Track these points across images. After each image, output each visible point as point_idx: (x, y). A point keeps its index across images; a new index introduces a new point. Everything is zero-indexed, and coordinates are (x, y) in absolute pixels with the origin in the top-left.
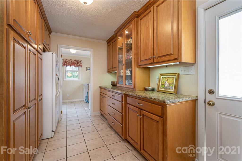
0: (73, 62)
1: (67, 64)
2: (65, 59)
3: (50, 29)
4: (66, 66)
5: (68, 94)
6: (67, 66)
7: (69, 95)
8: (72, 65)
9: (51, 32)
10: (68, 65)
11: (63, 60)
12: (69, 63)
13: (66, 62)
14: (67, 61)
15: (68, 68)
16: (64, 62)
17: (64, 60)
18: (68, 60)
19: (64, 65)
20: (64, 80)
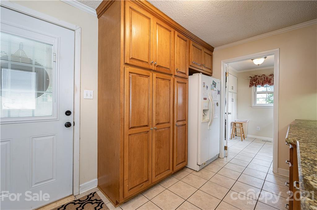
0: (267, 78)
1: (256, 82)
2: (254, 76)
3: (210, 45)
4: (256, 86)
5: (258, 127)
6: (258, 86)
7: (259, 129)
8: (265, 83)
9: (214, 48)
10: (258, 83)
11: (250, 78)
12: (260, 80)
13: (254, 80)
14: (257, 79)
15: (260, 89)
16: (252, 81)
17: (252, 78)
18: (259, 76)
19: (251, 85)
20: (252, 105)
